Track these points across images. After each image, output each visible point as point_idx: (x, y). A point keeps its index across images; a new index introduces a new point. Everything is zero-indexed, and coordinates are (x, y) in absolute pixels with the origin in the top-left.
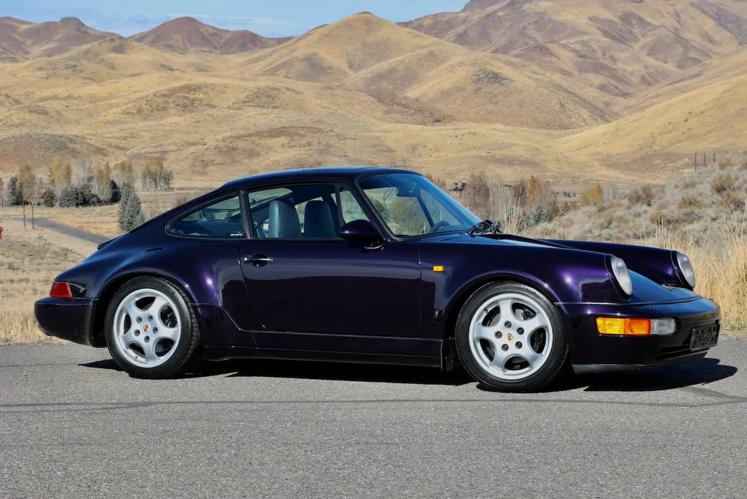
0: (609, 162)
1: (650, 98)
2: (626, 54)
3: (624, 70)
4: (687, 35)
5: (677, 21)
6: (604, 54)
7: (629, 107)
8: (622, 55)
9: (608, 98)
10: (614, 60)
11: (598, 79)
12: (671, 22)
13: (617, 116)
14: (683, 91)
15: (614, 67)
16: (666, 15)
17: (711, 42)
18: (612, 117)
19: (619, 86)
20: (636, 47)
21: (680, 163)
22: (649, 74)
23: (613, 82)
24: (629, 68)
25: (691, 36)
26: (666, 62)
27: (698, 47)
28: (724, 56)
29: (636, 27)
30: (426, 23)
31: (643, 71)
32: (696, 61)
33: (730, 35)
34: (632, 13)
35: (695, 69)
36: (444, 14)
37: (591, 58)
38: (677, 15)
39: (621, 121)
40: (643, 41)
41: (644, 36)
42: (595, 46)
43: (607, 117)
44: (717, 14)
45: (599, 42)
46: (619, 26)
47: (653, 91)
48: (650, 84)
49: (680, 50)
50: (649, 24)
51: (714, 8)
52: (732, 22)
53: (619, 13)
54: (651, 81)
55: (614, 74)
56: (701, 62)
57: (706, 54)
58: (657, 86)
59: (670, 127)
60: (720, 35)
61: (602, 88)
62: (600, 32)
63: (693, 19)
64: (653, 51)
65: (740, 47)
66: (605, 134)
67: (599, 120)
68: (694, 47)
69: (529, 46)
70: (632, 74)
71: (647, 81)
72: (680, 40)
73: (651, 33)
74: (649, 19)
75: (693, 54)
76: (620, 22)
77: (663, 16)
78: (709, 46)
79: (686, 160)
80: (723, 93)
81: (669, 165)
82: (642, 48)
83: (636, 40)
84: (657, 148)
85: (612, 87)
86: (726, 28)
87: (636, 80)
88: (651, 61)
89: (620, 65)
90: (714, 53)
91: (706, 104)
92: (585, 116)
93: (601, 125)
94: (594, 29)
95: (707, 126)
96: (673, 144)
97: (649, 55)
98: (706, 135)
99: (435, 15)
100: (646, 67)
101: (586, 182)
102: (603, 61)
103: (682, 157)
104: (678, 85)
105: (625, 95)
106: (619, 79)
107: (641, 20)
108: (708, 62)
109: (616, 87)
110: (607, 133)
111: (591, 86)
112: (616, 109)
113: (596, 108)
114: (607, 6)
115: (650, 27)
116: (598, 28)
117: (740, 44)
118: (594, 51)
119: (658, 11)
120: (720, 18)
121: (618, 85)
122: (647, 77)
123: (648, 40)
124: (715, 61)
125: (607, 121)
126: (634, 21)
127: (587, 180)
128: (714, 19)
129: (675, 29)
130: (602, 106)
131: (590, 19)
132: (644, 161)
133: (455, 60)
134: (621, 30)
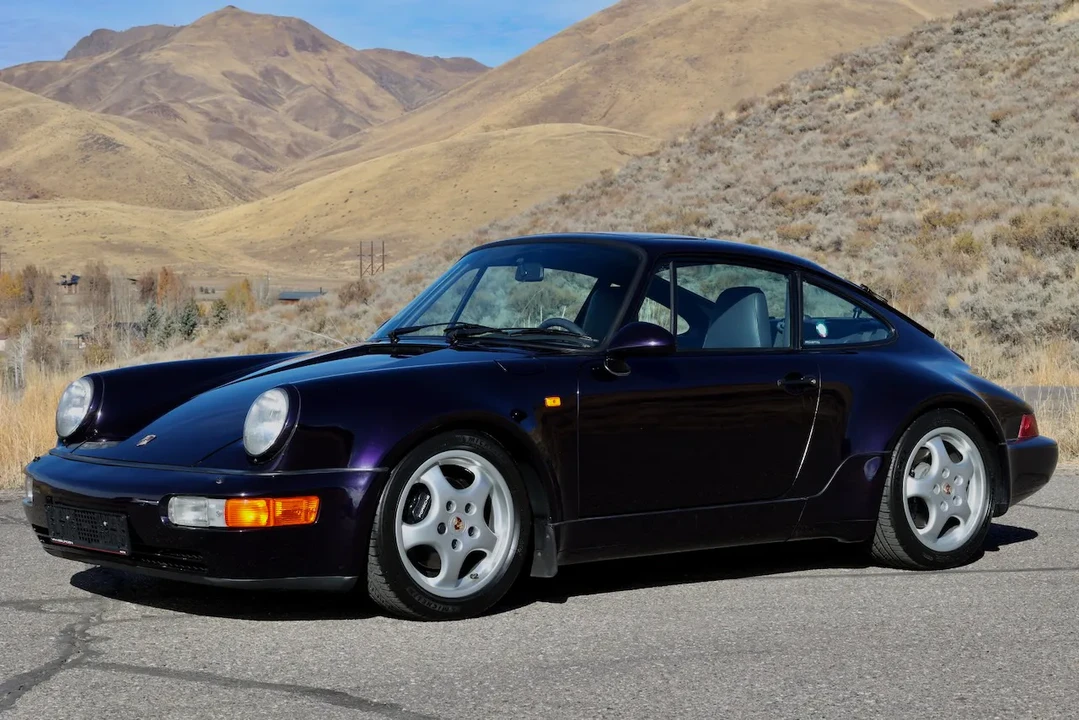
0: (253, 251)
1: (297, 173)
2: (268, 119)
3: (266, 138)
4: (341, 97)
5: (330, 80)
6: (241, 117)
7: (272, 184)
8: (264, 120)
9: (245, 171)
10: (253, 124)
11: (235, 149)
12: (322, 80)
13: (258, 194)
14: (342, 164)
15: (253, 133)
16: (317, 72)
17: (372, 106)
18: (252, 196)
19: (260, 157)
20: (280, 109)
21: (340, 253)
22: (297, 144)
23: (254, 153)
24: (272, 136)
25: (348, 99)
26: (316, 130)
27: (356, 112)
28: (386, 124)
29: (280, 85)
30: (18, 73)
31: (289, 139)
32: (354, 130)
33: (392, 98)
34: (275, 69)
35: (352, 140)
36: (40, 63)
37: (224, 122)
38: (330, 73)
39: (268, 200)
40: (288, 103)
41: (290, 97)
42: (230, 108)
43: (246, 195)
44: (377, 73)
45: (234, 102)
46: (259, 84)
47: (302, 164)
48: (297, 156)
49: (334, 116)
50: (296, 82)
51: (375, 66)
52: (396, 83)
53: (259, 69)
54: (298, 151)
55: (253, 142)
56: (359, 130)
57: (366, 121)
58: (306, 159)
59: (327, 208)
60: (382, 98)
61: (239, 159)
62: (236, 91)
63: (349, 77)
64: (300, 115)
65: (405, 114)
66: (246, 216)
67: (237, 198)
68: (351, 112)
69: (146, 106)
70: (275, 143)
71: (295, 152)
72: (332, 102)
73: (298, 94)
74: (296, 77)
75: (348, 121)
76: (261, 79)
77: (313, 74)
78: (368, 111)
79: (347, 249)
80: (391, 168)
81: (327, 255)
82: (287, 111)
83: (280, 101)
84: (310, 233)
85: (251, 159)
86: (387, 89)
87: (280, 150)
88: (298, 128)
89: (261, 132)
90: (374, 120)
91: (369, 181)
92: (219, 193)
93: (242, 206)
94: (230, 87)
95: (372, 208)
96: (332, 230)
97: (296, 120)
98: (370, 219)
99: (29, 64)
100: (293, 135)
101: (226, 275)
102: (241, 127)
103: (341, 245)
104: (333, 157)
105: (267, 169)
106: (261, 150)
107: (287, 78)
108: (367, 130)
109: (256, 159)
110: (250, 215)
111: (225, 156)
112: (257, 185)
113: (233, 185)
114: (245, 59)
115: (297, 86)
116: (234, 86)
117: (406, 110)
118: (229, 113)
119: (307, 66)
120: (381, 78)
121: (259, 155)
122: (294, 147)
123: (295, 102)
124: (376, 130)
125: (247, 201)
126: (277, 78)
127: (226, 273)
128: (374, 79)
129: (328, 90)
130: (239, 182)
131: (224, 74)
132: (296, 250)
133: (55, 121)
134: (261, 88)
